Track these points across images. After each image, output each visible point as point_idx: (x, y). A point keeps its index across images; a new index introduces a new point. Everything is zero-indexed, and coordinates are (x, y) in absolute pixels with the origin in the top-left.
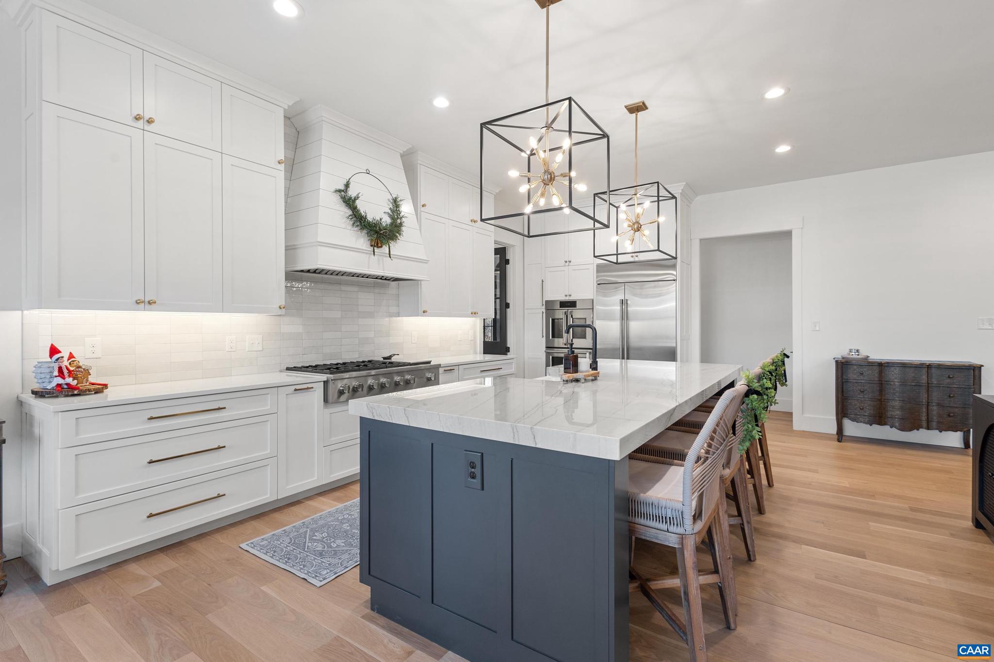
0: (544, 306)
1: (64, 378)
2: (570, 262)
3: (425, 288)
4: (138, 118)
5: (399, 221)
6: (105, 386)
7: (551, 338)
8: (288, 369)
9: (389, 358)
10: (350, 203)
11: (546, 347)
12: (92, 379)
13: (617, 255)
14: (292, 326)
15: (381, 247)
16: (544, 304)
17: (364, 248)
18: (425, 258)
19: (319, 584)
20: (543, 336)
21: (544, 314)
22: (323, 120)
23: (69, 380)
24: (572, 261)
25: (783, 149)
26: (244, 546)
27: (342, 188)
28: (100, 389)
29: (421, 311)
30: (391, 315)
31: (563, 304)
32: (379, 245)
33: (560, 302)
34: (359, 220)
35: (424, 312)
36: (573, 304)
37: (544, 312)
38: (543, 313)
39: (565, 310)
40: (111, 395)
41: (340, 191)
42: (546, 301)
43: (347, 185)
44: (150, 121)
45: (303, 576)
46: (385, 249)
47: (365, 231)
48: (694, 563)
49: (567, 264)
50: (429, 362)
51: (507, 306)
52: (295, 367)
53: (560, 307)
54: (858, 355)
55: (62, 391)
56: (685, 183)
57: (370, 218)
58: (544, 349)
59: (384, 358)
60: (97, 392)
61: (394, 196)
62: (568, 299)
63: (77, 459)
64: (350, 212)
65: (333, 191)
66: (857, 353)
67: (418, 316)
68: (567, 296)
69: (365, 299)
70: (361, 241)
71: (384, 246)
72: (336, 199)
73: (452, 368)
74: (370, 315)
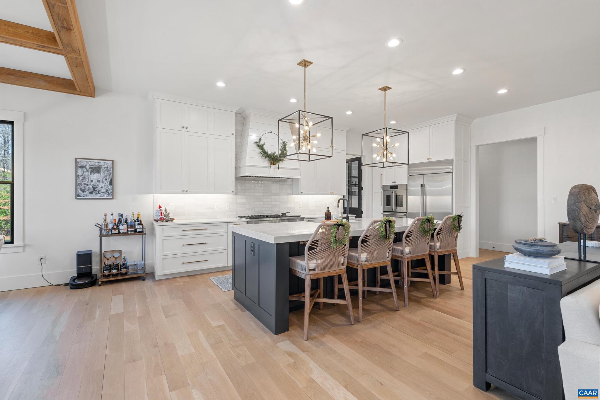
1: (162, 216)
3: (302, 181)
4: (183, 128)
5: (285, 152)
6: (174, 219)
7: (385, 206)
8: (239, 217)
9: (285, 214)
10: (261, 147)
11: (383, 211)
12: (170, 217)
14: (240, 199)
15: (275, 165)
16: (382, 187)
17: (267, 166)
18: (299, 168)
19: (224, 290)
20: (381, 205)
21: (382, 193)
22: (251, 114)
23: (163, 216)
25: (502, 91)
26: (210, 278)
27: (258, 141)
28: (172, 220)
29: (300, 193)
30: (288, 194)
31: (392, 187)
32: (274, 164)
33: (390, 186)
34: (265, 154)
35: (302, 193)
36: (396, 187)
37: (382, 191)
39: (392, 191)
40: (175, 222)
41: (257, 142)
42: (383, 186)
43: (260, 140)
44: (187, 128)
45: (222, 288)
46: (277, 165)
47: (267, 159)
48: (308, 284)
50: (300, 216)
51: (362, 188)
52: (242, 216)
53: (390, 189)
55: (162, 220)
56: (457, 114)
57: (270, 153)
58: (382, 212)
59: (283, 214)
60: (172, 221)
61: (284, 141)
62: (394, 184)
63: (163, 241)
64: (261, 151)
65: (254, 143)
67: (299, 195)
69: (275, 187)
70: (266, 163)
71: (276, 165)
72: (255, 146)
73: (313, 219)
74: (277, 194)
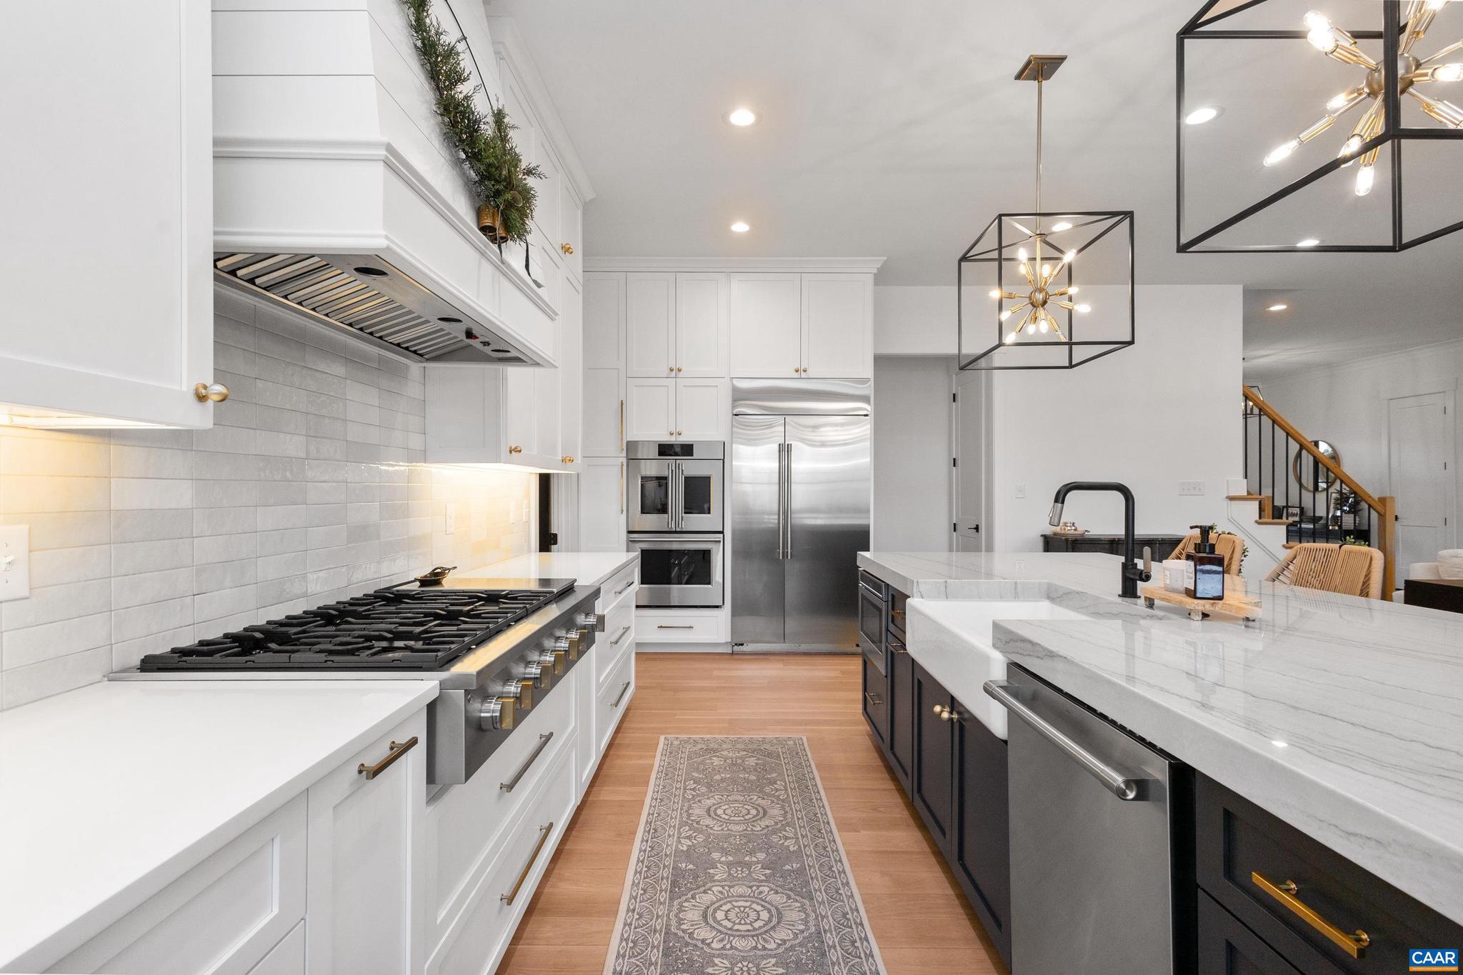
0: (624, 454)
2: (680, 370)
7: (638, 516)
8: (151, 665)
11: (628, 531)
13: (1070, 344)
16: (623, 447)
18: (554, 307)
20: (622, 510)
21: (624, 468)
24: (684, 369)
30: (412, 457)
31: (665, 450)
33: (658, 445)
35: (511, 452)
36: (687, 450)
37: (625, 463)
38: (622, 465)
39: (669, 461)
42: (626, 442)
49: (673, 374)
53: (657, 455)
54: (1075, 530)
56: (885, 258)
58: (624, 534)
62: (676, 439)
66: (1073, 528)
68: (672, 434)
69: (362, 404)
